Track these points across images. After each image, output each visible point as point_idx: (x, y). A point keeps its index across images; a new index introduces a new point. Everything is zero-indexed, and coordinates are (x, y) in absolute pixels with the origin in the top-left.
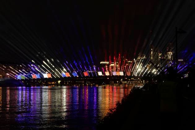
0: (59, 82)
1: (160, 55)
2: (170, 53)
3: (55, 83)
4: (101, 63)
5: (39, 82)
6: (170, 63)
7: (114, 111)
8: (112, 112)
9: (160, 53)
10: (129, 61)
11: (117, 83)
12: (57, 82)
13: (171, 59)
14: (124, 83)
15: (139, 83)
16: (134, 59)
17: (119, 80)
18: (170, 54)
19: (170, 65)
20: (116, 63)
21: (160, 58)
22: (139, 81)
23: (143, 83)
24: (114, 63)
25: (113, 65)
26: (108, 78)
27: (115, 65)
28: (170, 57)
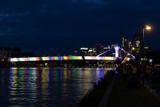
0: (46, 64)
2: (138, 42)
3: (42, 65)
4: (81, 49)
5: (29, 64)
6: (138, 50)
9: (130, 41)
10: (104, 48)
11: (94, 66)
12: (44, 65)
13: (139, 46)
14: (100, 66)
19: (138, 52)
20: (94, 49)
21: (130, 45)
23: (115, 66)
24: (92, 49)
25: (91, 51)
26: (87, 62)
27: (93, 51)
28: (138, 45)
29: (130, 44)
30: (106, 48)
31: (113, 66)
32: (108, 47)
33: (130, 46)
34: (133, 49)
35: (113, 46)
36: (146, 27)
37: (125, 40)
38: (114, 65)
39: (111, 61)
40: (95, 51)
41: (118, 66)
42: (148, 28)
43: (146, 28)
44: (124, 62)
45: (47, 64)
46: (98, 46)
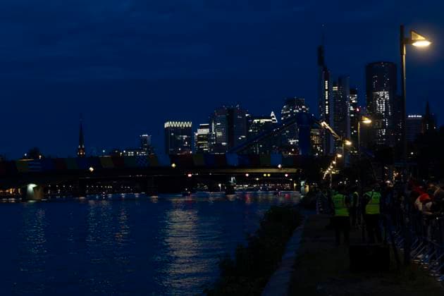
0: (31, 187)
2: (381, 94)
3: (16, 191)
4: (167, 125)
6: (384, 127)
9: (353, 92)
10: (256, 121)
11: (217, 189)
12: (25, 189)
13: (386, 112)
14: (241, 190)
15: (287, 189)
16: (272, 114)
17: (225, 180)
18: (384, 97)
19: (384, 132)
20: (216, 127)
21: (352, 109)
22: (289, 182)
23: (299, 187)
24: (209, 127)
25: (206, 131)
26: (190, 175)
27: (211, 131)
28: (382, 108)
29: (355, 106)
30: (263, 121)
31: (292, 188)
32: (270, 118)
33: (352, 112)
34: (367, 121)
36: (414, 41)
37: (335, 88)
38: (292, 185)
39: (282, 171)
40: (219, 134)
41: (307, 188)
42: (422, 43)
43: (414, 44)
44: (333, 173)
45: (34, 188)
46: (231, 112)
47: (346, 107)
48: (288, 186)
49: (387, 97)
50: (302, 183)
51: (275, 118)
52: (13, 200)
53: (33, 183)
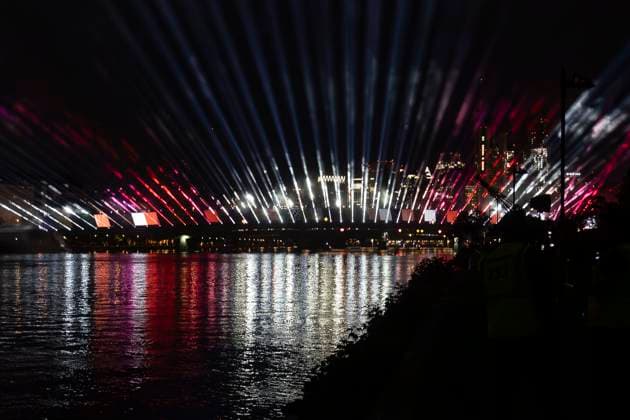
0: (184, 238)
1: (508, 156)
2: (539, 150)
3: (170, 242)
4: (320, 179)
5: (117, 237)
7: (361, 337)
8: (355, 337)
9: (509, 149)
10: (410, 176)
11: (370, 244)
12: (178, 241)
13: (544, 169)
14: (394, 246)
15: (440, 246)
16: (427, 170)
17: (378, 236)
18: (541, 154)
20: (369, 182)
21: (509, 165)
22: (442, 238)
23: (452, 244)
25: (359, 186)
26: (342, 230)
27: (364, 186)
28: (540, 164)
29: (510, 161)
30: (416, 177)
31: (445, 245)
32: (425, 174)
35: (443, 167)
38: (445, 242)
40: (373, 189)
45: (187, 240)
46: (385, 167)
47: (502, 164)
48: (441, 242)
49: (545, 154)
50: (455, 239)
51: (429, 174)
52: (166, 252)
53: (186, 234)
